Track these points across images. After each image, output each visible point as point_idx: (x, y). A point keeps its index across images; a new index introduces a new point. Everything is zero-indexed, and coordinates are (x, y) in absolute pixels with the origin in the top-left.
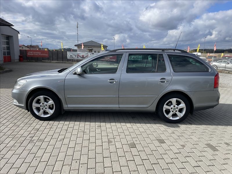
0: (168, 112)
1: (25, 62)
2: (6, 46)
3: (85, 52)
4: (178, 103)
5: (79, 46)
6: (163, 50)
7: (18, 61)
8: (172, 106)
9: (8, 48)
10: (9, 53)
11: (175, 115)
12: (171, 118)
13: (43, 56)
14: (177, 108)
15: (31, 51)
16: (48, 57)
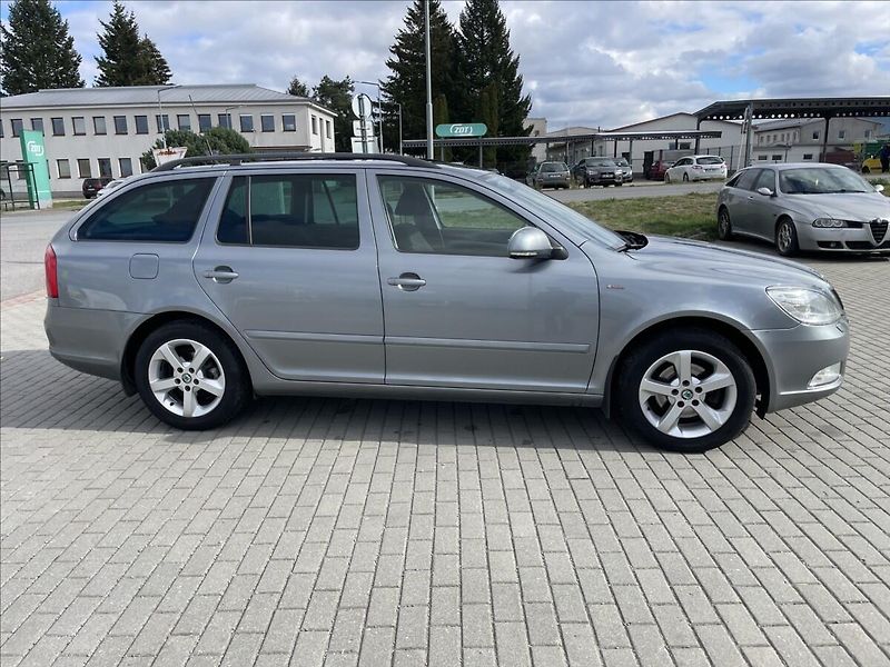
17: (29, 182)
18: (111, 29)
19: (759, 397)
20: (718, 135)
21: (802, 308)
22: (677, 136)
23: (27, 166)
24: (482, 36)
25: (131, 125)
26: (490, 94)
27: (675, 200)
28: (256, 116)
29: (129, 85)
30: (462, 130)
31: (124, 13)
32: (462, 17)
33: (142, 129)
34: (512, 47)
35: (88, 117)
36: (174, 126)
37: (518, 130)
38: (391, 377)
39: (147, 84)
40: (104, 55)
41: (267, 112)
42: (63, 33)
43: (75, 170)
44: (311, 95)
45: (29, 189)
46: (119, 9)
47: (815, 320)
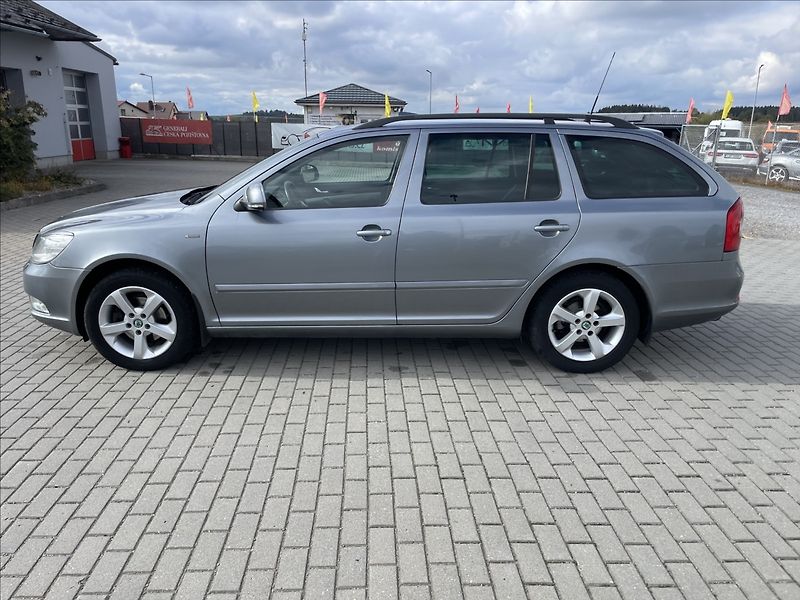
0: (562, 330)
1: (139, 159)
2: (76, 107)
3: (329, 123)
4: (603, 308)
5: (309, 102)
6: (550, 119)
7: (116, 155)
8: (581, 314)
9: (85, 115)
10: (87, 131)
11: (582, 346)
12: (569, 354)
13: (193, 137)
14: (596, 323)
15: (155, 122)
16: (210, 142)
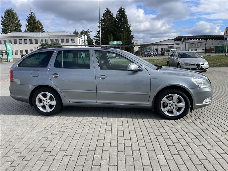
17: (7, 55)
18: (29, 18)
19: (191, 106)
20: (179, 44)
21: (201, 83)
22: (169, 45)
23: (7, 51)
24: (121, 20)
25: (34, 41)
26: (123, 34)
27: (160, 60)
28: (65, 39)
29: (34, 31)
30: (116, 43)
31: (32, 14)
32: (117, 15)
33: (36, 42)
34: (129, 23)
35: (23, 39)
36: (44, 42)
37: (130, 43)
38: (98, 101)
39: (38, 31)
40: (27, 24)
41: (67, 38)
42: (17, 19)
43: (19, 52)
44: (79, 34)
45: (7, 57)
46: (31, 13)
47: (204, 86)
